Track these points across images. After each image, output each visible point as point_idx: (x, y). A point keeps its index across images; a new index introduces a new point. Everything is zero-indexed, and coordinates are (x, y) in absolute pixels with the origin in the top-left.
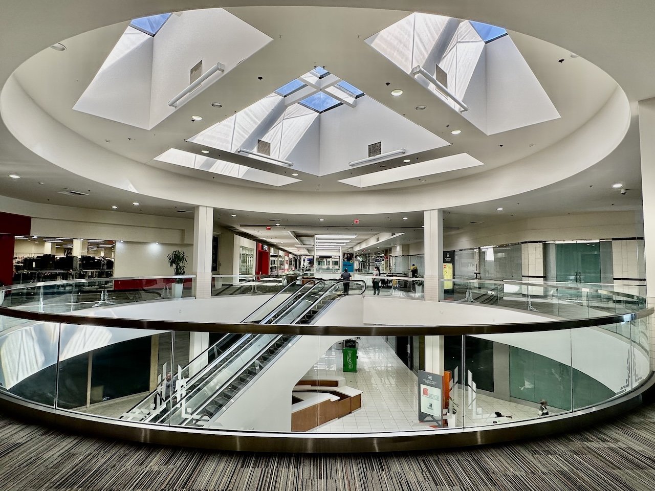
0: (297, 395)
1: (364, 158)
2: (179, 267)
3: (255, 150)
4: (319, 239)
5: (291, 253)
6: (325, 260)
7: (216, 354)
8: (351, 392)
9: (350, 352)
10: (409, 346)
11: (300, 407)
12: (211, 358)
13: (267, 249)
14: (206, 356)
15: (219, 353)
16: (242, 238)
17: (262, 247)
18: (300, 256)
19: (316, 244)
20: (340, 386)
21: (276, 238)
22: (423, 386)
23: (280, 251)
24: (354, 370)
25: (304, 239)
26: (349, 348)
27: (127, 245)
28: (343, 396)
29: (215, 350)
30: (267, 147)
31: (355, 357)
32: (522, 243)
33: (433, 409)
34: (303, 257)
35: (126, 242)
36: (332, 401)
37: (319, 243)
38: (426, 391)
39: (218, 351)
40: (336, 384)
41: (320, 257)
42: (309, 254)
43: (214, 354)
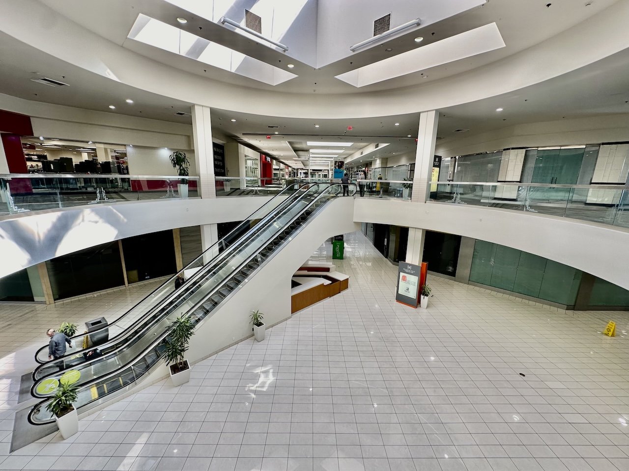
0: (297, 280)
1: (368, 38)
2: (181, 168)
3: (243, 24)
4: (313, 154)
5: (290, 167)
6: (316, 174)
7: (224, 247)
8: (341, 277)
9: (338, 244)
10: (386, 239)
11: (298, 290)
12: (221, 250)
13: (269, 160)
14: (216, 248)
15: (227, 246)
16: (246, 148)
17: (266, 159)
18: (297, 169)
19: (310, 159)
20: (332, 272)
21: (276, 150)
22: (402, 274)
23: (281, 164)
24: (341, 257)
25: (300, 153)
26: (337, 241)
27: (137, 149)
28: (334, 280)
29: (224, 244)
30: (257, 22)
31: (342, 248)
32: (504, 150)
33: (409, 292)
34: (300, 171)
35: (135, 146)
36: (325, 284)
37: (313, 157)
38: (404, 278)
39: (226, 244)
40: (327, 270)
41: (314, 170)
42: (304, 168)
43: (222, 247)
